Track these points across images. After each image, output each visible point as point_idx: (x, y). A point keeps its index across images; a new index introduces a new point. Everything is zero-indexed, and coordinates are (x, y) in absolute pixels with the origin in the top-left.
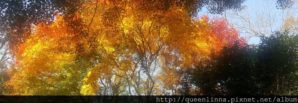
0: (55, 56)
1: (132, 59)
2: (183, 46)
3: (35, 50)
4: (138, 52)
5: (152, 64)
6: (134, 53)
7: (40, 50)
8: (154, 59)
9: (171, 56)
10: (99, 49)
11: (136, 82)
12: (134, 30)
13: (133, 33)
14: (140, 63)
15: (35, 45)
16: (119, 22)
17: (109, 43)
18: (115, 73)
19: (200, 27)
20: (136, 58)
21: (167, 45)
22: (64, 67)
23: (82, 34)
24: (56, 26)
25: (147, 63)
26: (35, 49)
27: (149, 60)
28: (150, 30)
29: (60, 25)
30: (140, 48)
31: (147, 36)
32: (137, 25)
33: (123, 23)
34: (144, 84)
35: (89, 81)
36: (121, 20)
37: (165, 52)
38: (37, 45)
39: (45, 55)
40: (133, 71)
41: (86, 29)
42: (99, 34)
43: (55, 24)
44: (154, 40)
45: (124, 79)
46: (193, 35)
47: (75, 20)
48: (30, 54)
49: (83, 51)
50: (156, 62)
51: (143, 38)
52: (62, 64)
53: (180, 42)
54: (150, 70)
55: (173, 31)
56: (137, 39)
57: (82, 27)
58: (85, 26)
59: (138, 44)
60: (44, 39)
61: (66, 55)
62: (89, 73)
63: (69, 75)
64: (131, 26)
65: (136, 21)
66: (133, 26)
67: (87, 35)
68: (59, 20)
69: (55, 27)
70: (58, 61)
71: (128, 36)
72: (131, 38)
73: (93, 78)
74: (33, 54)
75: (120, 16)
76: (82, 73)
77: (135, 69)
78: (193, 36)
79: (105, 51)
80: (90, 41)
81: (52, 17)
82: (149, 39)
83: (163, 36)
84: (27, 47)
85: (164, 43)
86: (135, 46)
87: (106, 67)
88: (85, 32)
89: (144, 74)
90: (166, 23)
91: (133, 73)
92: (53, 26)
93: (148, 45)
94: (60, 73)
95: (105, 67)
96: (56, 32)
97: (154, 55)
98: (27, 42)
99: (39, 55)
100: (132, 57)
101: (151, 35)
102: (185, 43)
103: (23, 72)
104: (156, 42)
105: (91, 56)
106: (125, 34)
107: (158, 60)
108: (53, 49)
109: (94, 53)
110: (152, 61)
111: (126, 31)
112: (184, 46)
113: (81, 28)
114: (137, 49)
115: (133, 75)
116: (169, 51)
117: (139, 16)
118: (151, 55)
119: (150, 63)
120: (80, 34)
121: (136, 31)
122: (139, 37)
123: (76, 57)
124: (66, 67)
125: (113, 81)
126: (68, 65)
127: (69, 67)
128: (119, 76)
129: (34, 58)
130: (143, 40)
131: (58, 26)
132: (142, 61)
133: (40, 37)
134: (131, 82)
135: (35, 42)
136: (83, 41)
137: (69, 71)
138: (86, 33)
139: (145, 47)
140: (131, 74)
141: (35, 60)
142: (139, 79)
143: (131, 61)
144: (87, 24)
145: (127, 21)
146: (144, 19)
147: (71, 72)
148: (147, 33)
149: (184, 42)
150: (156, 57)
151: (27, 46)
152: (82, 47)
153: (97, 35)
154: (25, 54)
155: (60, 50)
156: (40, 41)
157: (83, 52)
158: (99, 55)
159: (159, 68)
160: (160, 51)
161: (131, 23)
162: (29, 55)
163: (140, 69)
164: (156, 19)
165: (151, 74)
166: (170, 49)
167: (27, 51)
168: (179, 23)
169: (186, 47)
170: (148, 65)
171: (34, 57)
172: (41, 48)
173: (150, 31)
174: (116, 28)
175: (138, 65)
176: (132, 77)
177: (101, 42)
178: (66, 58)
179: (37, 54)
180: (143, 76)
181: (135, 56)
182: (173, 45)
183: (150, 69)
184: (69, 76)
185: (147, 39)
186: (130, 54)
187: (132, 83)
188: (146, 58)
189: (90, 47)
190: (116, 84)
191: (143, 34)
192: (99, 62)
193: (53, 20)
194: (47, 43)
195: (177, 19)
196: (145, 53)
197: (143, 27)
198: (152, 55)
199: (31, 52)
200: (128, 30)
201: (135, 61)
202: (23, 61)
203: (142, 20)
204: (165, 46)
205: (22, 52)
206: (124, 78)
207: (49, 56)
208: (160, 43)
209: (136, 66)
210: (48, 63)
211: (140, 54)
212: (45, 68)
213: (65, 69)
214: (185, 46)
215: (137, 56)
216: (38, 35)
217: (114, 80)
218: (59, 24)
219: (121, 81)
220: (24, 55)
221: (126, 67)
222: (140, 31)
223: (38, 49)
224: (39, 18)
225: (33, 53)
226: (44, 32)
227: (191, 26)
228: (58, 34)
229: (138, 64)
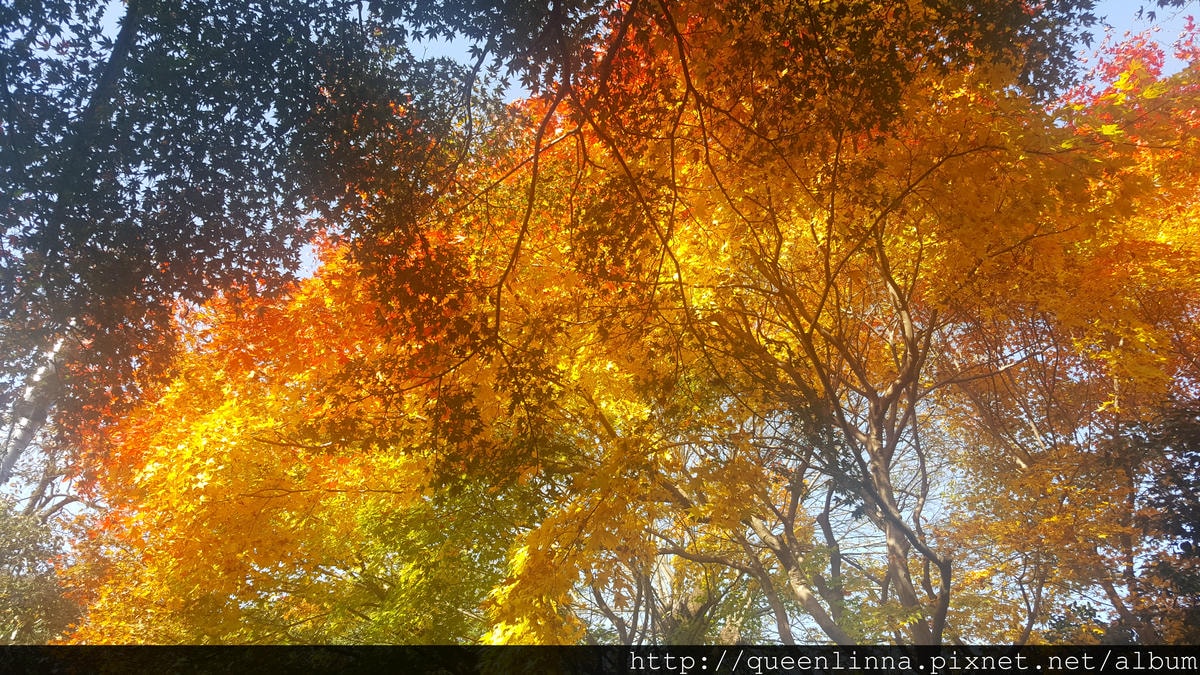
0: (320, 472)
1: (763, 452)
2: (1067, 288)
3: (204, 441)
4: (794, 404)
5: (894, 458)
6: (770, 412)
7: (234, 444)
8: (903, 425)
9: (1010, 375)
10: (569, 416)
11: (819, 581)
12: (741, 287)
13: (739, 300)
14: (817, 464)
15: (207, 416)
16: (654, 251)
17: (627, 379)
18: (672, 543)
19: (1127, 125)
20: (787, 441)
21: (953, 321)
22: (378, 531)
23: (461, 340)
24: (317, 304)
25: (866, 456)
26: (208, 436)
27: (868, 436)
28: (827, 265)
29: (343, 294)
30: (796, 377)
31: (819, 301)
32: (753, 252)
33: (679, 253)
34: (875, 586)
35: (518, 601)
36: (665, 241)
37: (956, 363)
38: (215, 414)
39: (265, 470)
40: (788, 521)
41: (488, 308)
42: (560, 330)
43: (315, 292)
44: (868, 313)
45: (737, 572)
46: (1100, 193)
47: (416, 261)
48: (182, 469)
49: (476, 431)
50: (916, 437)
51: (803, 320)
52: (364, 511)
53: (1031, 268)
54: (896, 495)
55: (967, 220)
56: (770, 328)
57: (461, 295)
58: (481, 291)
59: (782, 356)
60: (256, 378)
61: (384, 460)
62: (520, 557)
63: (408, 573)
64: (723, 264)
65: (742, 230)
66: (733, 261)
67: (493, 340)
68: (333, 266)
69: (312, 305)
70: (343, 496)
71: (715, 323)
72: (734, 335)
73: (545, 577)
74: (194, 470)
75: (653, 220)
76: (487, 557)
77: (794, 506)
78: (1109, 198)
79: (607, 422)
80: (513, 372)
81: (290, 251)
82: (839, 318)
83: (916, 274)
84: (164, 432)
85: (936, 311)
86: (765, 374)
87: (611, 512)
88: (477, 326)
89: (856, 524)
90: (905, 193)
91: (789, 529)
92: (300, 301)
93: (841, 349)
94: (356, 565)
95: (603, 513)
96: (321, 335)
97: (894, 398)
98: (162, 401)
99: (230, 472)
100: (761, 438)
101: (841, 288)
102: (1070, 264)
103: (149, 572)
104: (879, 324)
105: (524, 456)
106: (700, 317)
107: (926, 423)
108: (311, 432)
109: (535, 440)
110: (894, 439)
111: (701, 299)
112: (1073, 287)
113: (453, 304)
114: (784, 386)
115: (792, 540)
116: (980, 351)
117: (754, 200)
118: (876, 407)
119: (885, 455)
120: (452, 337)
121: (756, 287)
122: (778, 319)
123: (439, 472)
124: (389, 530)
125: (667, 589)
126: (402, 517)
127: (407, 531)
128: (699, 558)
129: (205, 492)
130: (802, 331)
131: (328, 301)
132: (829, 451)
133: (232, 369)
134: (790, 586)
135: (205, 398)
136: (473, 374)
137: (409, 552)
138: (485, 330)
139: (828, 367)
140: (775, 541)
141: (210, 504)
142: (836, 559)
143: (761, 463)
144: (490, 280)
145: (695, 243)
146: (779, 209)
147: (421, 557)
148: (817, 282)
149: (1058, 261)
150: (911, 411)
151: (160, 424)
152: (467, 407)
153: (548, 337)
154: (151, 469)
155: (343, 433)
156: (235, 389)
157: (476, 439)
158: (566, 449)
159: (949, 473)
160: (923, 370)
161: (718, 248)
162: (171, 476)
163: (824, 498)
164: (847, 191)
165: (906, 516)
166: (985, 338)
167: (162, 451)
168: (985, 168)
169: (1085, 285)
170: (875, 469)
171: (201, 485)
172: (239, 429)
173: (832, 271)
174: (644, 286)
175: (808, 481)
176: (785, 556)
177: (575, 376)
178: (385, 478)
179: (221, 468)
180: (856, 541)
181: (781, 430)
182: (991, 305)
183: (890, 490)
184: (406, 582)
185: (826, 321)
186: (748, 424)
187: (793, 593)
188: (851, 431)
189: (512, 408)
190: (690, 605)
191: (793, 295)
192: (574, 491)
193: (296, 266)
194: (273, 397)
195: (961, 150)
196: (836, 401)
197: (783, 257)
198: (880, 407)
199: (185, 458)
200: (710, 292)
201: (785, 462)
202: (144, 509)
203: (772, 222)
204: (946, 329)
205: (134, 459)
206: (734, 566)
207: (292, 473)
208: (906, 321)
209: (799, 491)
210: (287, 515)
211: (804, 415)
212: (269, 542)
213: (384, 540)
214: (1078, 283)
215: (791, 425)
216: (221, 357)
217: (672, 585)
218: (334, 291)
219: (721, 589)
220: (149, 475)
221: (733, 501)
222: (778, 284)
223: (224, 439)
224: (215, 264)
225: (197, 460)
226: (254, 340)
227: (1069, 146)
228: (334, 345)
229: (809, 471)
